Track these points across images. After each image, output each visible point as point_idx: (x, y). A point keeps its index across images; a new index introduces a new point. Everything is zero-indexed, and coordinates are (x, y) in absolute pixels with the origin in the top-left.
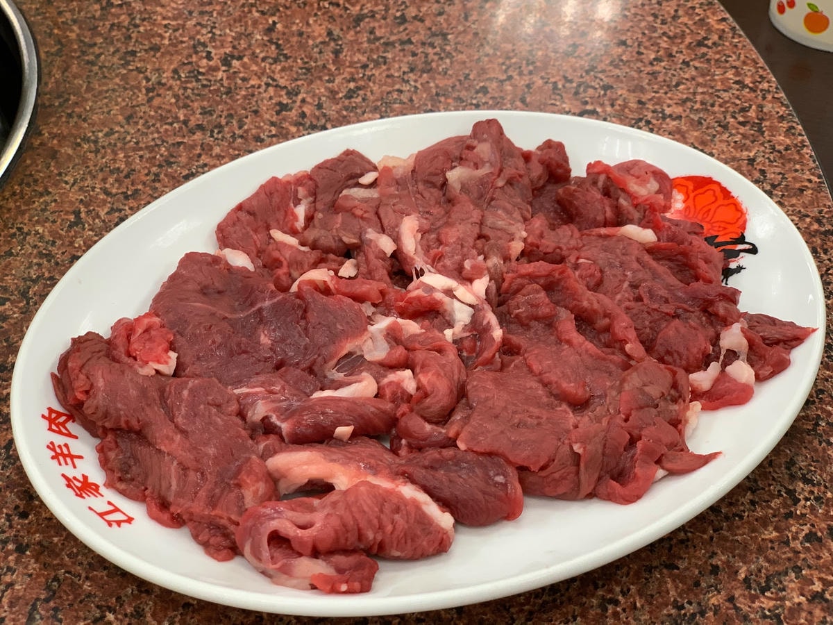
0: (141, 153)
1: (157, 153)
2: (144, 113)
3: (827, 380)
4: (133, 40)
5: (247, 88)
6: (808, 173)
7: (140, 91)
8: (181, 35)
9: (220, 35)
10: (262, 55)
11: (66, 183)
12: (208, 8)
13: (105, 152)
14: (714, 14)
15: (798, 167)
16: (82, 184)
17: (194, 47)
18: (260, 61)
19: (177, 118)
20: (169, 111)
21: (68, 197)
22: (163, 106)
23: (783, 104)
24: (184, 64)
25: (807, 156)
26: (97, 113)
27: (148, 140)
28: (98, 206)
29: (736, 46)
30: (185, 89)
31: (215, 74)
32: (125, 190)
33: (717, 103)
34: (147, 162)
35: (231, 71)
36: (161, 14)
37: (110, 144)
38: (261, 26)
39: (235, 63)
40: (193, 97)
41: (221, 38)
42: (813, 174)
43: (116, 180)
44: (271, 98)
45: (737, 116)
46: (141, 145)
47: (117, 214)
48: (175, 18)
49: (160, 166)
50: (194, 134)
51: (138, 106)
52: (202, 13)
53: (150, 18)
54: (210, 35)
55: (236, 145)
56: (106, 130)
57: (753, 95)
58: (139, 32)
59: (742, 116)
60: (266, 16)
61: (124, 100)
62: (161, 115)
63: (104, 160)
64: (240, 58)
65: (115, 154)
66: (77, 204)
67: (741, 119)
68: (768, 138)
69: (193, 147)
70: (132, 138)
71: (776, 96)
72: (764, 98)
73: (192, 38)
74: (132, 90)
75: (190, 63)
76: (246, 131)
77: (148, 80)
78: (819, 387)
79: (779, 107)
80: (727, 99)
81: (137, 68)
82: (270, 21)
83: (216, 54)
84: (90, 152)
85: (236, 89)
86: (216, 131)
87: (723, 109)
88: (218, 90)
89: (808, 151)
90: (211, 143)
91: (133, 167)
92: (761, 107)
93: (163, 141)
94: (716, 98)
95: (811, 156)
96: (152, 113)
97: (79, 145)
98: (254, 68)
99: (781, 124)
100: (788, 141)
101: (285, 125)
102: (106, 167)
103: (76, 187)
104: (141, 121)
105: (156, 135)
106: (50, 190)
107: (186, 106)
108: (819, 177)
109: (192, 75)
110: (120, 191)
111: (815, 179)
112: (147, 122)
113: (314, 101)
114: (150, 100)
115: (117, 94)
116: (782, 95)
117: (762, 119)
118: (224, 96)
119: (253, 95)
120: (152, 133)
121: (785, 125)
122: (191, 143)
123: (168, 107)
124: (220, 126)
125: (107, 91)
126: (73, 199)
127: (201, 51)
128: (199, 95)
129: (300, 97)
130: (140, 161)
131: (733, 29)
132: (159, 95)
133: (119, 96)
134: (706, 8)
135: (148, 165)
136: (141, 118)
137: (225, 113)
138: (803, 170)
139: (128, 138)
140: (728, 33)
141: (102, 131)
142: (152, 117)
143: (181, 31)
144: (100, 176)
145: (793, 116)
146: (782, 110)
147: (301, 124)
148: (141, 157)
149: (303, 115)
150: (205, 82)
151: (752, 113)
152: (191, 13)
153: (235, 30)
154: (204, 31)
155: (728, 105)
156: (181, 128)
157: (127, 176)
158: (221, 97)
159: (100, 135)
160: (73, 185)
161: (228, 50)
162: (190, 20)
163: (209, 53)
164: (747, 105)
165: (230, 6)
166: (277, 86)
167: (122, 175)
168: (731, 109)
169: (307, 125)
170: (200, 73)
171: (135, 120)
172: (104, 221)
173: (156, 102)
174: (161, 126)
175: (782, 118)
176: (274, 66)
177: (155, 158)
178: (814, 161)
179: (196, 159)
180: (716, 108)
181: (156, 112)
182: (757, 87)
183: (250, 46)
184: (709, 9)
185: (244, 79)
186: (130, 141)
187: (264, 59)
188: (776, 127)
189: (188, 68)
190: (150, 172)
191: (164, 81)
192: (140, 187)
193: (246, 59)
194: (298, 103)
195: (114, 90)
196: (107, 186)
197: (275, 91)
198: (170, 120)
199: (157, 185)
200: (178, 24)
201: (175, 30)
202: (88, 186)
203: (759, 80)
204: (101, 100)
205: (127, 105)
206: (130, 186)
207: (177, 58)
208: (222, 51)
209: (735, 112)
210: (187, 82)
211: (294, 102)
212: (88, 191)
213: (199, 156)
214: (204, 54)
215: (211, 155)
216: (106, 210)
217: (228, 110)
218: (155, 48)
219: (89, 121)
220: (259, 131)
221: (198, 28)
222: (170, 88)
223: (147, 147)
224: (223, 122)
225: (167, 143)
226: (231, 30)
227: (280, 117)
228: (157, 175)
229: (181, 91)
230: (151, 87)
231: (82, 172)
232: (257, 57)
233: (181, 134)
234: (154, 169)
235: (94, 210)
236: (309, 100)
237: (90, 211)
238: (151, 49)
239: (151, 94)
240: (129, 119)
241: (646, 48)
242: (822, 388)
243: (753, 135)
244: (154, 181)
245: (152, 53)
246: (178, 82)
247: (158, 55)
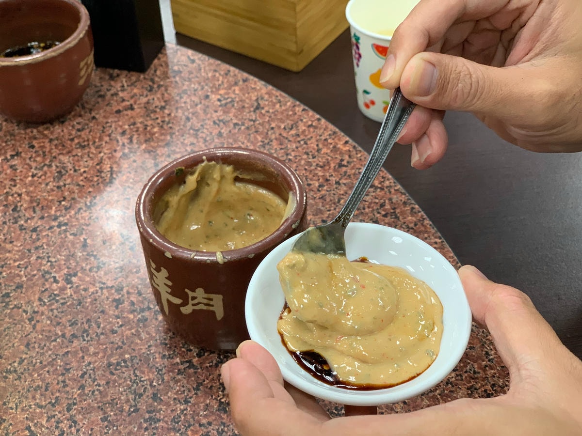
0: (47, 369)
1: (57, 365)
2: (35, 338)
3: (494, 377)
4: (3, 285)
5: (90, 296)
6: (433, 237)
7: (25, 323)
8: (31, 270)
9: (56, 262)
10: (88, 267)
11: (12, 409)
12: (39, 244)
13: (25, 377)
14: (339, 140)
15: (426, 235)
16: (21, 406)
17: (43, 276)
18: (88, 272)
19: (57, 334)
20: (50, 331)
21: (17, 418)
22: (45, 329)
23: (402, 194)
24: (43, 292)
25: (428, 226)
26: (6, 350)
27: (46, 359)
28: (39, 418)
29: (361, 159)
30: (52, 310)
31: (65, 292)
32: (50, 400)
33: (366, 206)
34: (53, 374)
35: (75, 286)
36: (11, 258)
37: (25, 369)
38: (78, 246)
39: (74, 279)
40: (60, 315)
41: (56, 264)
42: (436, 238)
43: (41, 395)
44: (108, 298)
45: (380, 211)
46: (44, 363)
47: (53, 420)
48: (22, 259)
49: (63, 374)
50: (72, 342)
51: (29, 334)
52: (37, 248)
53: (6, 264)
54: (49, 264)
55: (101, 341)
56: (18, 360)
57: (383, 192)
58: (3, 277)
59: (383, 210)
60: (78, 236)
61: (18, 333)
62: (46, 336)
63: (27, 383)
64: (75, 275)
65: (31, 375)
66: (26, 422)
67: (383, 213)
68: (402, 221)
69: (76, 352)
70: (36, 360)
71: (396, 188)
72: (390, 192)
73: (39, 270)
74: (19, 324)
75: (46, 290)
76: (103, 329)
77: (26, 312)
78: (492, 383)
79: (401, 196)
80: (370, 201)
81: (15, 305)
82: (82, 239)
83: (59, 277)
84: (16, 380)
85: (83, 299)
86: (85, 335)
87: (371, 209)
88: (72, 304)
89: (427, 222)
90: (86, 345)
91: (47, 381)
92: (390, 199)
93: (56, 355)
94: (364, 203)
95: (430, 225)
96: (40, 336)
97: (6, 377)
98: (88, 279)
99: (406, 208)
100: (414, 219)
101: (125, 315)
102: (30, 387)
103: (19, 410)
104: (36, 346)
105: (50, 352)
106: (4, 418)
107: (58, 324)
108: (440, 238)
109: (51, 298)
110: (47, 402)
111: (438, 241)
112: (40, 344)
113: (135, 290)
114: (34, 327)
115: (12, 330)
116: (399, 187)
117: (394, 209)
118: (78, 307)
119: (96, 300)
120: (47, 352)
121: (408, 208)
122: (74, 350)
123: (47, 328)
124: (85, 331)
125: (5, 330)
126: (22, 419)
127: (50, 278)
128: (62, 312)
129: (125, 291)
130: (49, 375)
131: (354, 147)
132: (38, 321)
133: (14, 331)
134: (333, 137)
135: (55, 376)
136: (35, 342)
137: (85, 320)
138: (429, 236)
139: (34, 361)
140: (353, 151)
141: (15, 362)
142: (41, 339)
143: (29, 267)
144: (30, 396)
145: (409, 199)
146: (403, 198)
147: (134, 311)
148: (48, 372)
149: (133, 303)
150: (62, 301)
151: (388, 207)
152: (29, 251)
153: (63, 254)
154: (44, 262)
155: (372, 205)
156: (62, 341)
157: (46, 390)
158: (77, 308)
159: (16, 364)
160: (16, 408)
161: (65, 271)
162: (32, 256)
163: (55, 277)
164: (382, 201)
165: (52, 237)
166: (107, 287)
167: (43, 389)
168: (375, 208)
169: (138, 310)
170: (55, 295)
171: (32, 345)
172: (47, 428)
173: (38, 327)
174: (50, 344)
175: (405, 203)
176: (99, 273)
177: (57, 369)
178: (433, 228)
179: (82, 361)
180: (367, 210)
181: (42, 335)
182: (383, 186)
183: (77, 263)
184: (335, 137)
185: (85, 290)
186: (36, 363)
187: (90, 270)
188: (404, 211)
189: (47, 294)
190: (58, 381)
191: (36, 309)
192: (58, 394)
193: (79, 274)
194: (126, 296)
195: (9, 328)
196: (38, 401)
197: (108, 291)
198: (53, 338)
199: (67, 389)
200: (26, 262)
201: (26, 268)
202: (26, 406)
203: (383, 180)
204: (4, 339)
205: (22, 336)
206: (51, 396)
207: (36, 289)
208: (62, 273)
209: (378, 209)
210: (51, 305)
211: (123, 296)
212: (27, 410)
213: (83, 357)
214: (52, 280)
215: (90, 354)
216: (45, 420)
217: (85, 317)
218: (19, 286)
219: (4, 357)
220: (110, 325)
221: (39, 261)
222: (43, 314)
223: (49, 363)
224: (86, 326)
225: (59, 355)
226: (61, 255)
227: (120, 310)
228: (64, 382)
229: (50, 314)
230: (30, 317)
231: (17, 397)
232: (85, 270)
233: (64, 345)
234: (60, 378)
235: (38, 422)
236: (131, 291)
237: (36, 424)
238: (17, 287)
239: (33, 322)
240: (27, 345)
241: (311, 180)
242: (493, 383)
243: (394, 222)
244: (64, 387)
245: (19, 291)
246: (45, 307)
247: (24, 290)
